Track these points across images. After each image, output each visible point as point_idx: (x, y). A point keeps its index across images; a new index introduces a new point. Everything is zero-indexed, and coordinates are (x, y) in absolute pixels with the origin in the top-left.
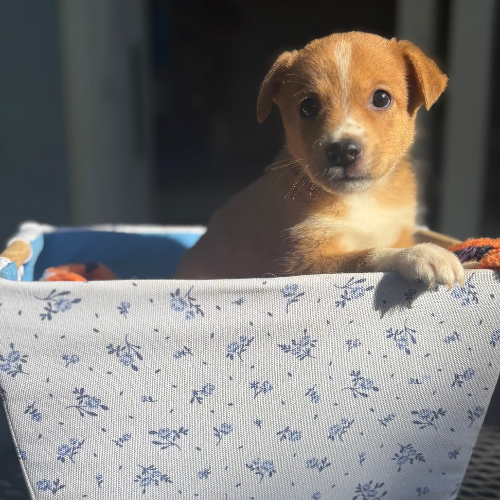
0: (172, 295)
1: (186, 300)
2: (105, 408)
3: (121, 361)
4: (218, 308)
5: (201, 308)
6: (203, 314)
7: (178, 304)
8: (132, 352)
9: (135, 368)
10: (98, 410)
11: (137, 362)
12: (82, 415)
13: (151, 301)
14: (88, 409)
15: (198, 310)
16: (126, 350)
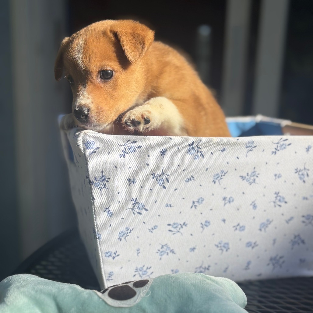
0: (189, 145)
1: (196, 148)
2: (146, 210)
3: (158, 183)
4: (212, 153)
5: (203, 153)
6: (203, 157)
7: (192, 151)
8: (164, 178)
9: (165, 188)
10: (143, 211)
11: (166, 184)
12: (134, 214)
13: (178, 148)
14: (137, 210)
15: (202, 155)
16: (161, 177)
